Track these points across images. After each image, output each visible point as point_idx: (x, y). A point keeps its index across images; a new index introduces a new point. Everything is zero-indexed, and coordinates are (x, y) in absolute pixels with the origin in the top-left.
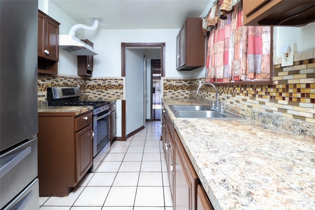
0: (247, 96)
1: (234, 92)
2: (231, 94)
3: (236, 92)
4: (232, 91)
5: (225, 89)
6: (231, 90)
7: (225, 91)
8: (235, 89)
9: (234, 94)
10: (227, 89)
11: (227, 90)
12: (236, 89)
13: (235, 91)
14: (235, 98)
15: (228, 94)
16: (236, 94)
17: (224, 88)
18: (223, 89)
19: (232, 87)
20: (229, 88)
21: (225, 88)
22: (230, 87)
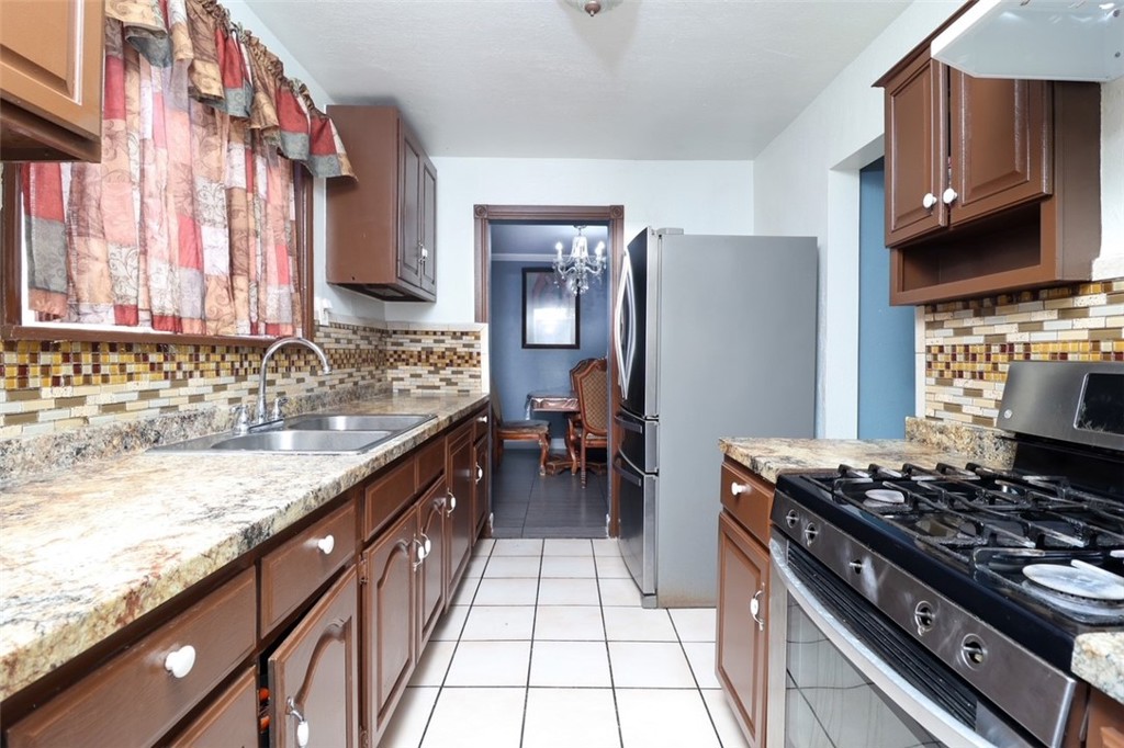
0: (277, 371)
1: (241, 365)
2: (232, 374)
3: (250, 365)
4: (237, 365)
5: (208, 360)
6: (232, 362)
7: (206, 366)
8: (246, 359)
9: (242, 372)
10: (218, 358)
11: (218, 363)
12: (250, 357)
13: (246, 364)
14: (245, 385)
15: (218, 374)
16: (250, 371)
17: (202, 358)
18: (197, 359)
19: (237, 352)
20: (223, 358)
21: (208, 355)
22: (228, 352)
